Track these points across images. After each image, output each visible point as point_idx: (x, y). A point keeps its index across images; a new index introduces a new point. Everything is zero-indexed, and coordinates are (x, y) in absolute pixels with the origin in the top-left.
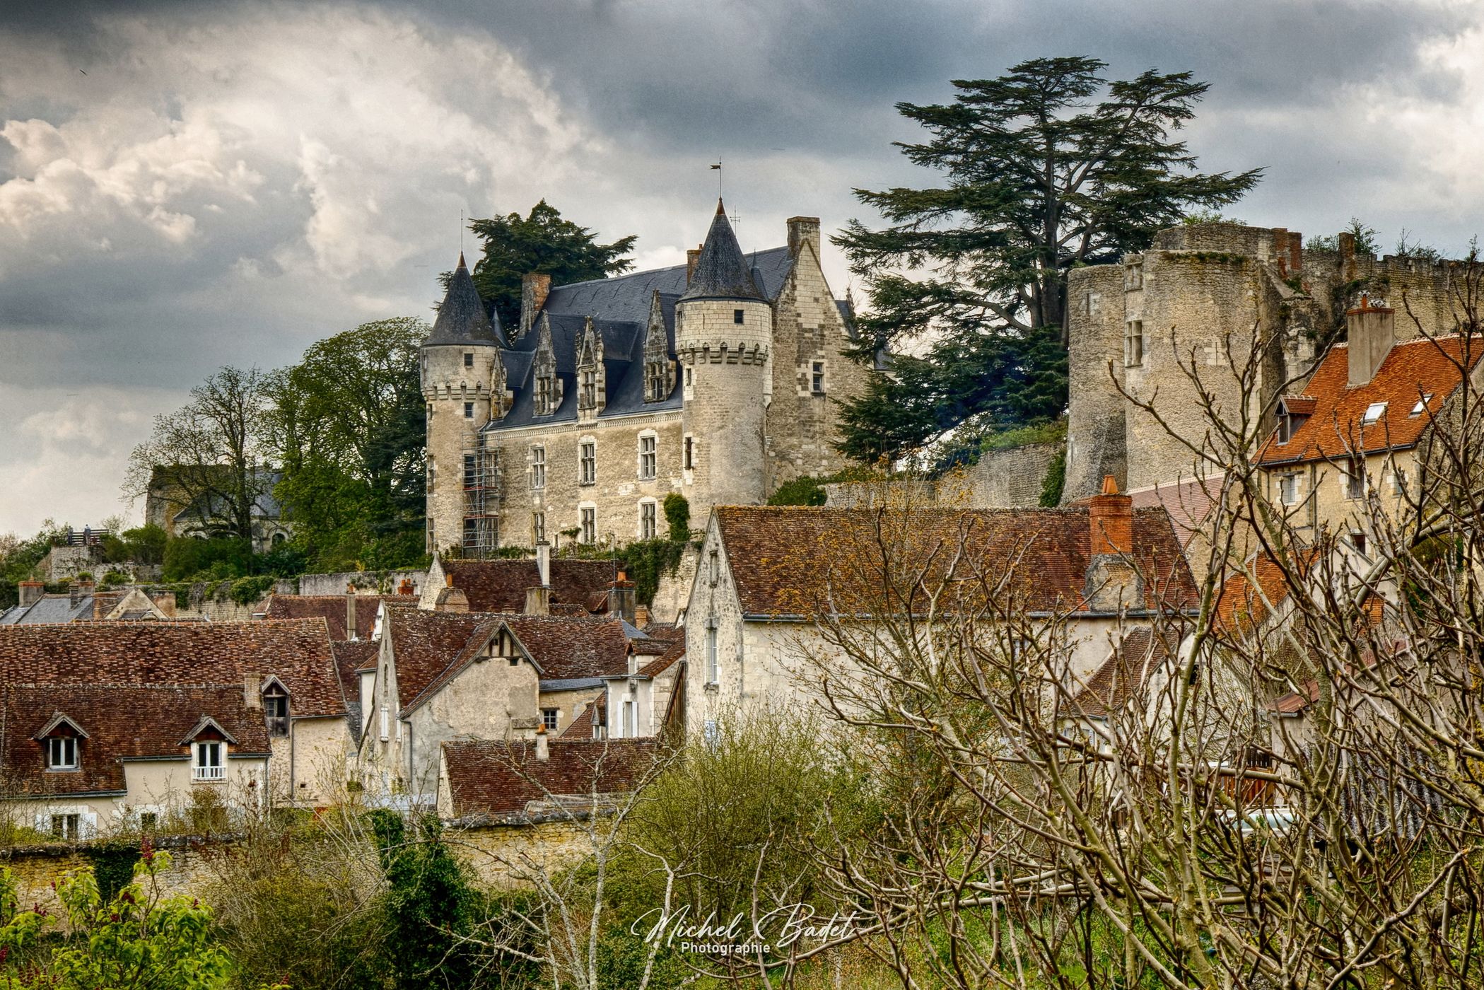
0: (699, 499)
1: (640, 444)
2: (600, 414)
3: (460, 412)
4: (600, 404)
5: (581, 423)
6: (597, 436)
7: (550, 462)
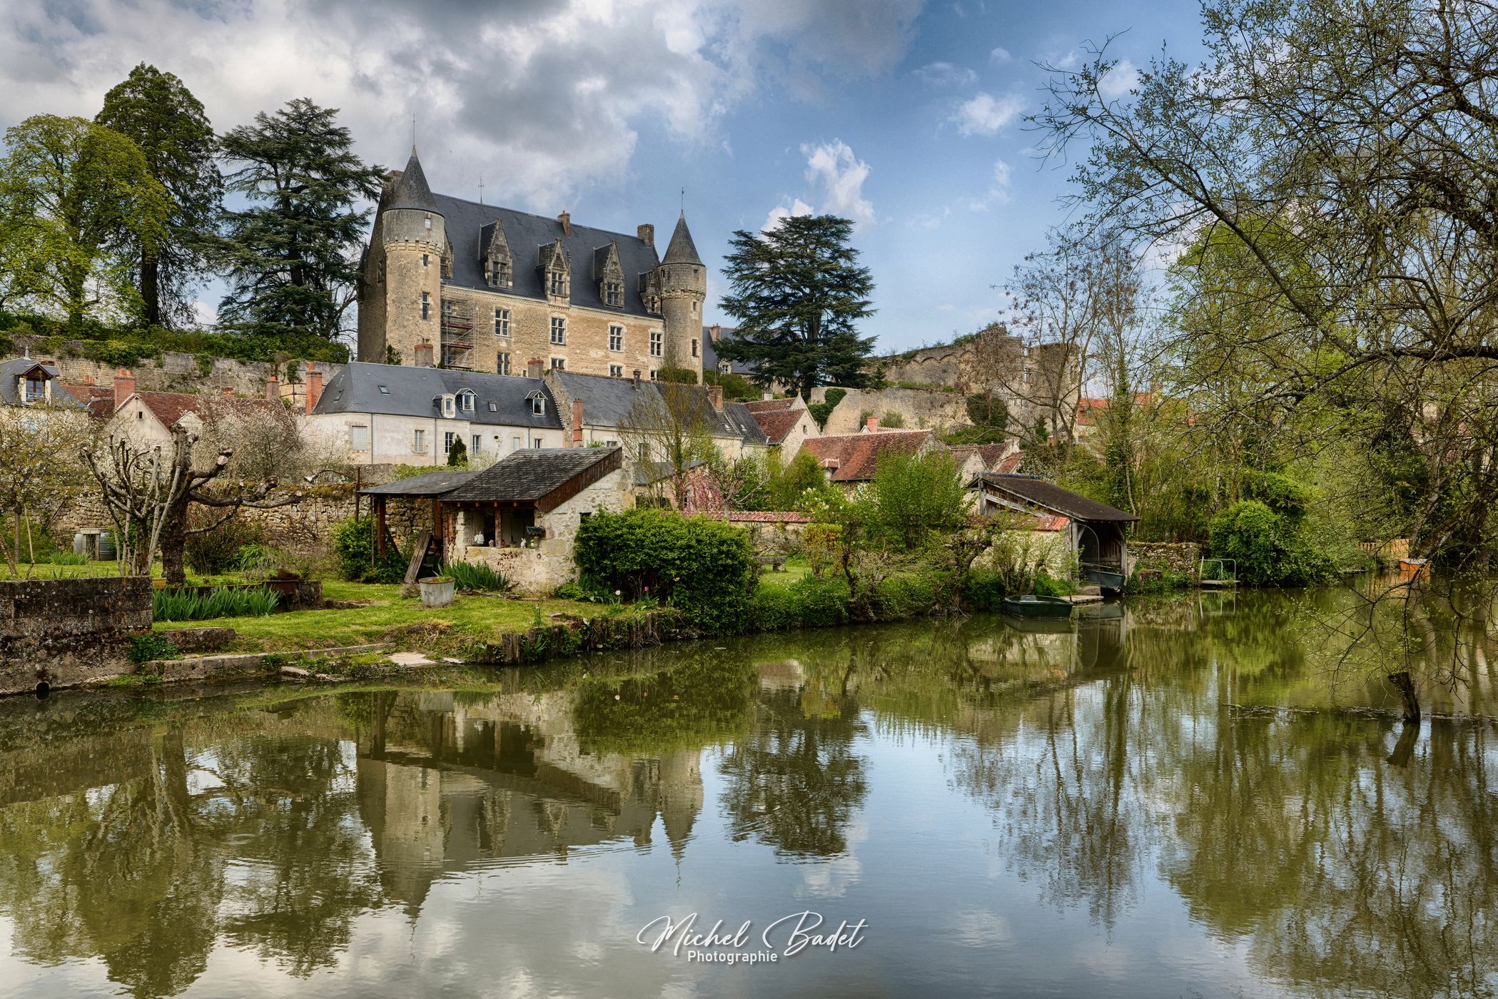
1: (608, 330)
2: (571, 303)
5: (551, 303)
6: (568, 316)
7: (518, 322)
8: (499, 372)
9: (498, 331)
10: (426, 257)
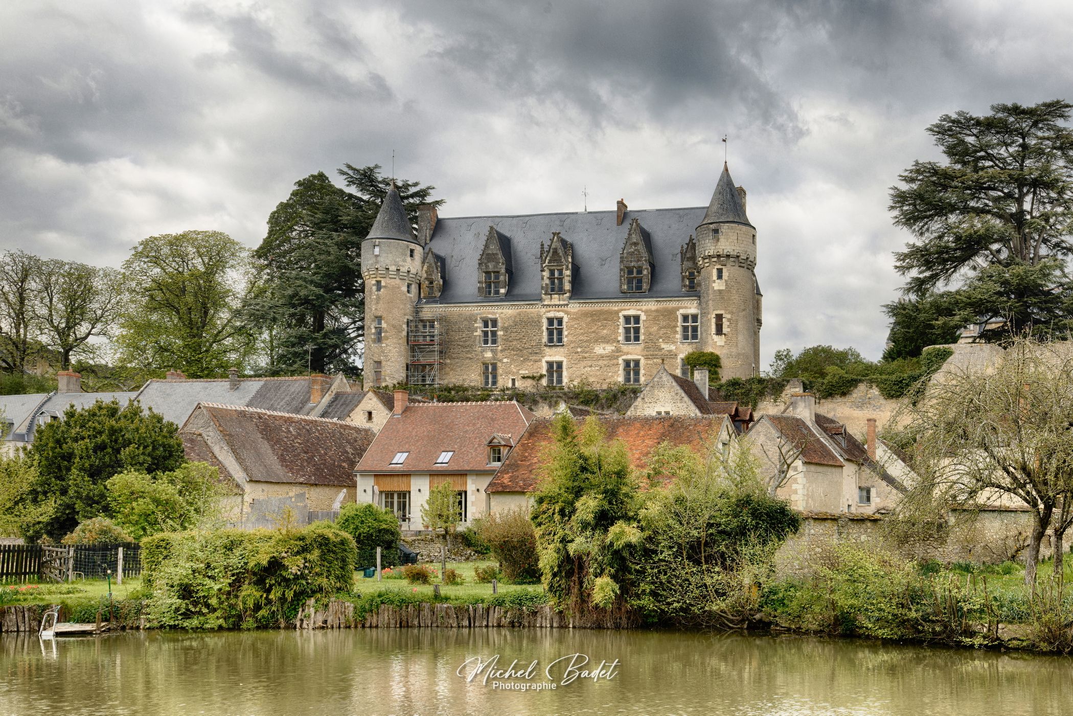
0: (730, 356)
1: (622, 320)
2: (570, 298)
3: (405, 289)
4: (569, 291)
5: (546, 303)
6: (567, 313)
7: (505, 329)
8: (487, 383)
9: (486, 342)
10: (379, 282)
